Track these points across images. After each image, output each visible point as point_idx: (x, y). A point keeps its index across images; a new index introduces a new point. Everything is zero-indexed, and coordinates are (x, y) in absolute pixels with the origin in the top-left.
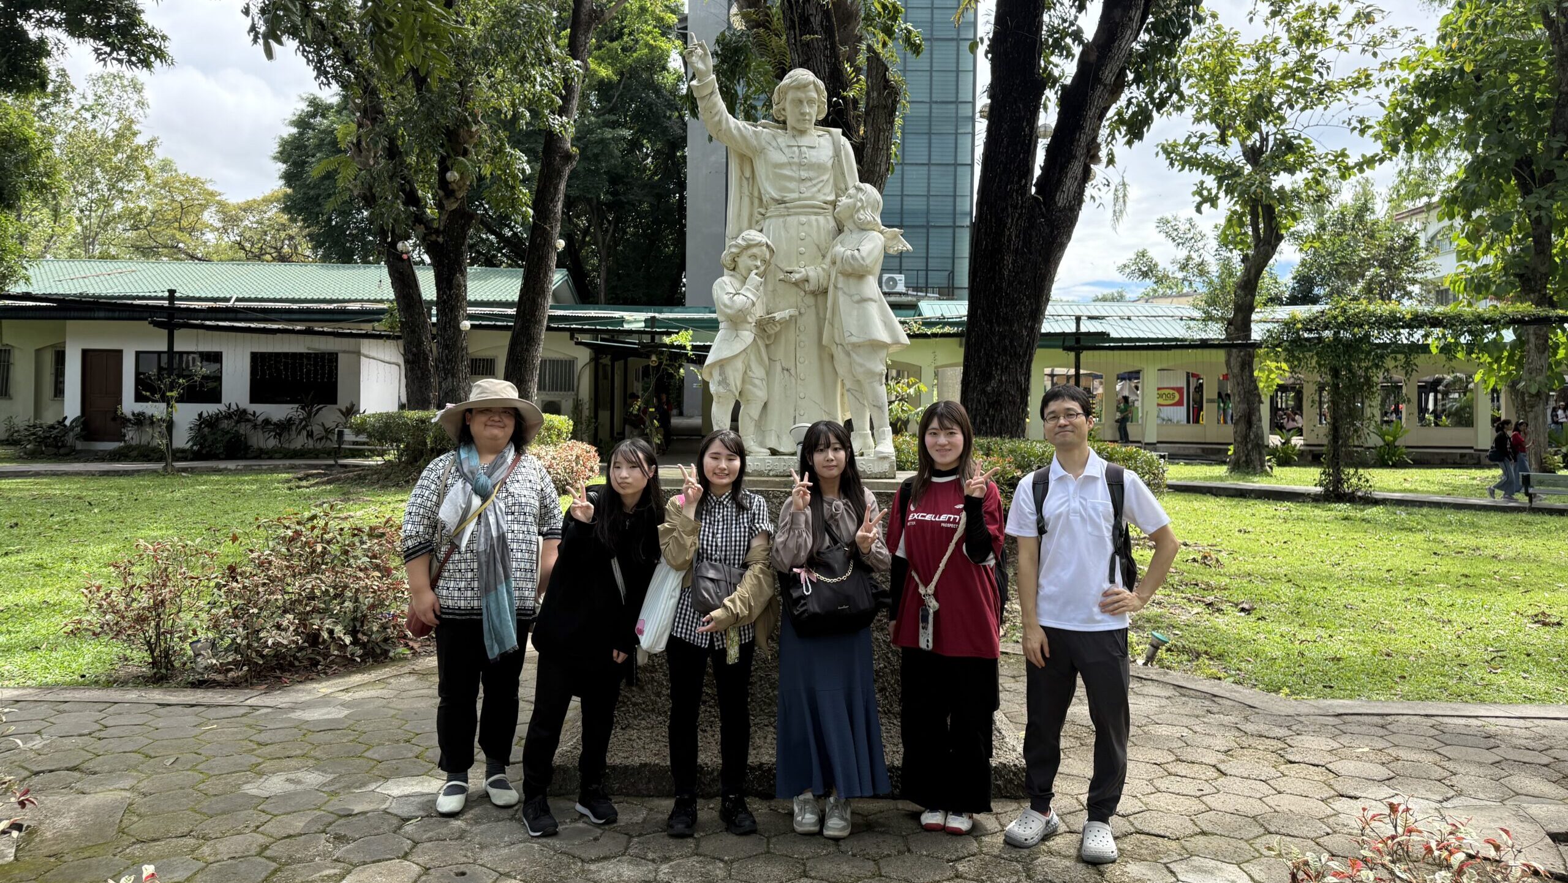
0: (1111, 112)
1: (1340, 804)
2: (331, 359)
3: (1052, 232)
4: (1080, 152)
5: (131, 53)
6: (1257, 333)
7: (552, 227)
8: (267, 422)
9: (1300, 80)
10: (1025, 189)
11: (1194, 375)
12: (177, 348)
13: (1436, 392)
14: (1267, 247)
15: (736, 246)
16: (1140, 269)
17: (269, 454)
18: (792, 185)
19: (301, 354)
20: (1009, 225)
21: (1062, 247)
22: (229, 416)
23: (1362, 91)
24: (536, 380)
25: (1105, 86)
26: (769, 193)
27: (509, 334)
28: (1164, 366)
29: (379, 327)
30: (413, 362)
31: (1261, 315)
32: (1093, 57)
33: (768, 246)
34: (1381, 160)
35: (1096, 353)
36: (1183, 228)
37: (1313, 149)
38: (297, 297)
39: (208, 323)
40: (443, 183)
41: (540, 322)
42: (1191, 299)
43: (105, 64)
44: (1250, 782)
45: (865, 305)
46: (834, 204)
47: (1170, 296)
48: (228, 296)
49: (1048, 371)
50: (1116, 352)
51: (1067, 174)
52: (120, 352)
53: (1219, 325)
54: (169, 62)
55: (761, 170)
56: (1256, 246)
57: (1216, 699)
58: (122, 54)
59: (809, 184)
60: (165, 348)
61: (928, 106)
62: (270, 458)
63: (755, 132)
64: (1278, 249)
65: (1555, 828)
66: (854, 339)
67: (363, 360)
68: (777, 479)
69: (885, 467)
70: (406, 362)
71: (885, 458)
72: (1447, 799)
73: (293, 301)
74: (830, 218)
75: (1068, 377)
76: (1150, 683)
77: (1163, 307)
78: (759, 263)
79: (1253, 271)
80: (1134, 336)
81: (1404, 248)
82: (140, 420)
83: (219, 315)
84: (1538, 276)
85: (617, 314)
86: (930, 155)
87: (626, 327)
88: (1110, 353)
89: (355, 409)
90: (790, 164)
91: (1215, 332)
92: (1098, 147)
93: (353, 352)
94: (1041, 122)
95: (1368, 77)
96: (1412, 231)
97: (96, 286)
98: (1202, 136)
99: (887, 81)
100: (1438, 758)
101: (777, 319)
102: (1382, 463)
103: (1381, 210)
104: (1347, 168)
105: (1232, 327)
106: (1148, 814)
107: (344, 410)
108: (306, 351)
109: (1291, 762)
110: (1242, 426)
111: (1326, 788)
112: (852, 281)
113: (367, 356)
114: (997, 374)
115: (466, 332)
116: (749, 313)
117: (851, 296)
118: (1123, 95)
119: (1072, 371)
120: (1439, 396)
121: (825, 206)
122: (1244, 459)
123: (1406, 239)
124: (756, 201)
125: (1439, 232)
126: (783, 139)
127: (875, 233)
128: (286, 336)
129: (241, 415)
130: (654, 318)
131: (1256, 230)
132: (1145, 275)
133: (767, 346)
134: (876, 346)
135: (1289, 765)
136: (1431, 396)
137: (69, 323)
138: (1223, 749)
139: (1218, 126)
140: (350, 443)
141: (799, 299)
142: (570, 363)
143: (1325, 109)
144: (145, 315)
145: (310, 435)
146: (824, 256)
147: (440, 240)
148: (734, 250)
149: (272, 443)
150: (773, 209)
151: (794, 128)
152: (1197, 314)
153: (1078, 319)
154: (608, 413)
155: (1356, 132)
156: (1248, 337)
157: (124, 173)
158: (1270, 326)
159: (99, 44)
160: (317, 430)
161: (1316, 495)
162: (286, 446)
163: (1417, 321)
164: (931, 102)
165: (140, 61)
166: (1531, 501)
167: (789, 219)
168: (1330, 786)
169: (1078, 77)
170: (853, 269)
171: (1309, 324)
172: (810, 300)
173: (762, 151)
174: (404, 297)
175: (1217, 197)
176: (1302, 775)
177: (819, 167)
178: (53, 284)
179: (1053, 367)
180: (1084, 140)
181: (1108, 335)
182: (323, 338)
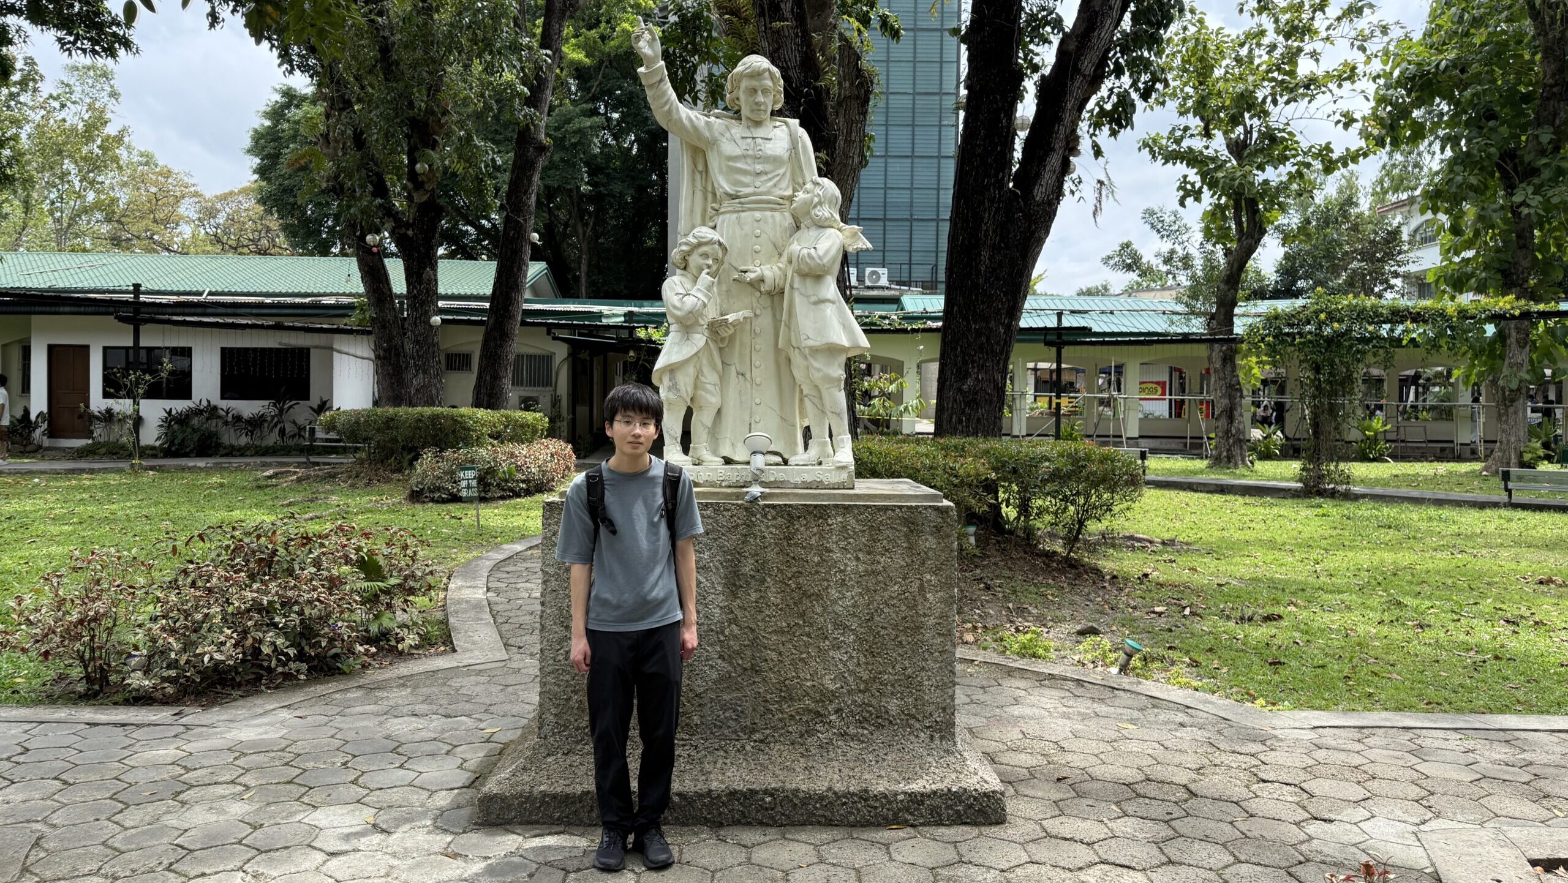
0: (1091, 104)
1: (1314, 828)
2: (302, 356)
3: (1030, 226)
4: (1059, 144)
5: (94, 42)
6: (1239, 327)
7: (525, 220)
8: (238, 418)
9: (1286, 73)
10: (1002, 184)
11: (1177, 370)
12: (143, 343)
13: (1417, 385)
14: (1250, 241)
15: (686, 244)
16: (1124, 261)
17: (241, 452)
18: (746, 179)
19: (271, 349)
20: (986, 220)
21: (1040, 242)
22: (198, 412)
23: (1347, 85)
24: (510, 376)
25: (1084, 76)
26: (722, 187)
27: (483, 328)
28: (1144, 361)
29: (352, 321)
30: (384, 358)
31: (1244, 309)
32: (1072, 46)
33: (720, 244)
34: (1365, 155)
35: (1078, 348)
36: (1168, 219)
37: (1297, 142)
38: (271, 291)
39: (175, 318)
40: (413, 175)
41: (513, 317)
42: (1174, 293)
43: (70, 54)
44: (1221, 803)
45: (822, 306)
46: (791, 199)
47: (1153, 290)
48: (201, 289)
49: (1031, 365)
50: (1098, 348)
51: (1045, 166)
52: (87, 347)
53: (1202, 320)
54: (134, 50)
55: (714, 163)
56: (1239, 240)
57: (1189, 711)
58: (87, 45)
59: (765, 178)
60: (130, 343)
61: (911, 97)
62: (242, 455)
63: (707, 123)
64: (1262, 242)
65: (1536, 855)
66: (811, 343)
67: (335, 354)
68: (729, 490)
69: (844, 476)
70: (378, 357)
71: (844, 468)
72: (1424, 822)
73: (268, 295)
74: (787, 214)
75: (1051, 371)
76: (1121, 693)
77: (1147, 300)
78: (710, 262)
79: (1236, 265)
80: (1116, 330)
81: (1387, 242)
82: (109, 416)
83: (187, 310)
84: (1521, 269)
85: (596, 308)
86: (913, 148)
87: (605, 321)
88: (1091, 348)
89: (328, 405)
90: (744, 157)
91: (1197, 326)
92: (1077, 139)
93: (324, 348)
94: (1018, 114)
95: (1353, 69)
96: (1395, 223)
97: (65, 280)
98: (1186, 129)
99: (859, 70)
100: (1416, 775)
101: (731, 320)
102: (1364, 458)
103: (1364, 205)
104: (1331, 161)
105: (1214, 322)
106: (1113, 841)
107: (316, 407)
108: (278, 346)
109: (1264, 781)
110: (1223, 422)
111: (1300, 811)
112: (809, 282)
113: (339, 352)
114: (973, 371)
115: (437, 327)
116: (701, 315)
117: (808, 297)
118: (1103, 86)
119: (1054, 366)
120: (1421, 390)
121: (781, 201)
122: (1225, 454)
123: (1389, 233)
124: (710, 196)
125: (1421, 225)
126: (737, 130)
127: (832, 230)
128: (254, 331)
129: (212, 411)
130: (631, 313)
131: (1239, 223)
132: (1129, 268)
133: (721, 349)
134: (832, 350)
135: (1262, 785)
136: (1413, 387)
137: (33, 317)
138: (1194, 767)
139: (1202, 119)
140: (322, 440)
141: (754, 300)
142: (548, 359)
143: (1310, 102)
144: (112, 309)
145: (282, 432)
146: (780, 255)
147: (410, 233)
148: (684, 248)
149: (244, 440)
150: (727, 205)
151: (748, 118)
152: (1180, 308)
153: (1060, 315)
154: (587, 409)
155: (1341, 125)
156: (1231, 332)
157: (94, 165)
158: (1250, 320)
159: (61, 34)
160: (289, 428)
161: (1296, 490)
162: (257, 443)
163: (1397, 316)
164: (915, 94)
165: (104, 50)
166: (1510, 496)
167: (743, 214)
168: (1304, 808)
169: (1056, 67)
170: (810, 269)
171: (1291, 319)
172: (766, 301)
173: (713, 143)
174: (374, 291)
175: (1200, 191)
176: (1276, 796)
177: (775, 160)
178: (22, 278)
179: (1036, 361)
180: (1062, 132)
181: (1090, 329)
182: (293, 334)
